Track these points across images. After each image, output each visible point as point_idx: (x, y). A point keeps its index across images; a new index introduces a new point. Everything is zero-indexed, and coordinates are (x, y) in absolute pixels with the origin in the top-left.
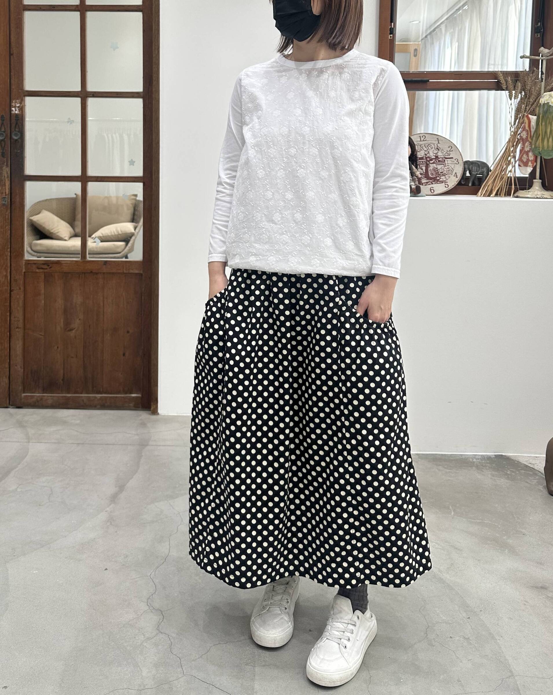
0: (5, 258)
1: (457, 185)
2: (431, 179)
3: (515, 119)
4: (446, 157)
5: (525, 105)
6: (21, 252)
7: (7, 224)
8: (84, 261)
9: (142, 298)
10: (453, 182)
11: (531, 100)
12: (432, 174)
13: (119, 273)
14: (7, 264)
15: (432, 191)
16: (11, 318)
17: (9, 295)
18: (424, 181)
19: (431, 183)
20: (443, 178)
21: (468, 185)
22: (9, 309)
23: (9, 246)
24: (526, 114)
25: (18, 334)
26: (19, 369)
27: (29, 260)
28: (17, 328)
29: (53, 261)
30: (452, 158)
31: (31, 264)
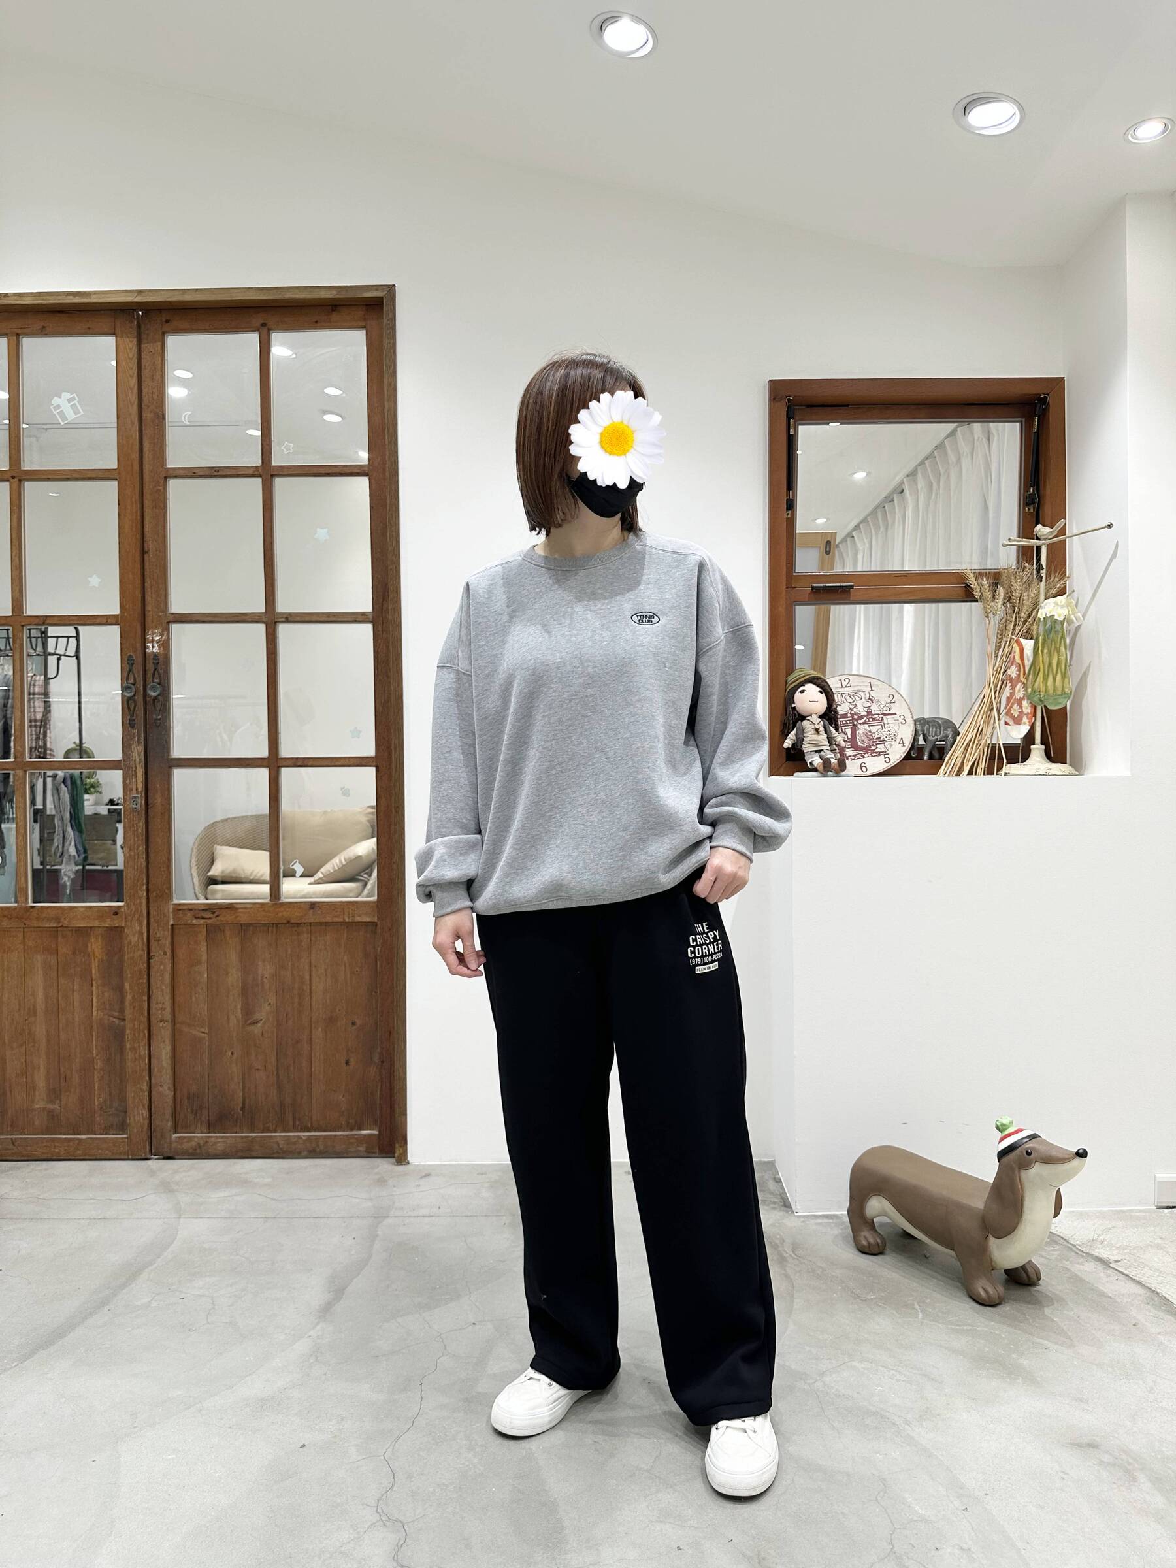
0: (138, 901)
1: (903, 759)
2: (861, 749)
3: (996, 646)
4: (885, 712)
5: (1013, 623)
6: (167, 891)
7: (140, 842)
8: (276, 904)
9: (376, 961)
10: (897, 753)
11: (1023, 615)
12: (863, 741)
13: (337, 923)
14: (141, 911)
15: (864, 769)
16: (151, 1005)
17: (145, 965)
18: (849, 752)
19: (862, 756)
20: (881, 748)
21: (921, 759)
22: (146, 990)
23: (145, 881)
24: (1015, 638)
25: (163, 1033)
26: (165, 1090)
27: (180, 904)
28: (161, 1021)
29: (221, 904)
30: (895, 714)
31: (184, 910)
